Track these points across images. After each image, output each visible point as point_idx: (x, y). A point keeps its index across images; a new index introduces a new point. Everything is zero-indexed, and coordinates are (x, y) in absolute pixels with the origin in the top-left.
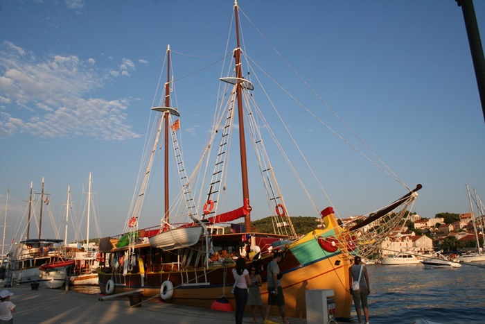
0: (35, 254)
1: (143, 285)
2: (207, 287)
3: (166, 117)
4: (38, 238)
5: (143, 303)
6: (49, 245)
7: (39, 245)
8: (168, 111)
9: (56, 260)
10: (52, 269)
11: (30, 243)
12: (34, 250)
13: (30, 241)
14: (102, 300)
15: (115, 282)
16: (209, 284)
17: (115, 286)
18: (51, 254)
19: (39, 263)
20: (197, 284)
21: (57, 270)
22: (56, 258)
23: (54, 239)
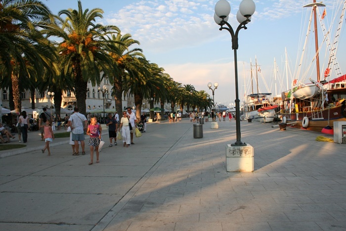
0: (256, 102)
1: (298, 119)
2: (322, 120)
3: (315, 10)
4: (257, 93)
5: (287, 128)
6: (264, 96)
7: (258, 97)
8: (315, 5)
9: (267, 106)
10: (266, 111)
11: (253, 96)
12: (256, 100)
13: (254, 95)
14: (273, 127)
15: (287, 118)
16: (323, 118)
17: (287, 120)
18: (264, 102)
19: (258, 107)
20: (318, 119)
21: (268, 112)
22: (267, 104)
23: (267, 93)
